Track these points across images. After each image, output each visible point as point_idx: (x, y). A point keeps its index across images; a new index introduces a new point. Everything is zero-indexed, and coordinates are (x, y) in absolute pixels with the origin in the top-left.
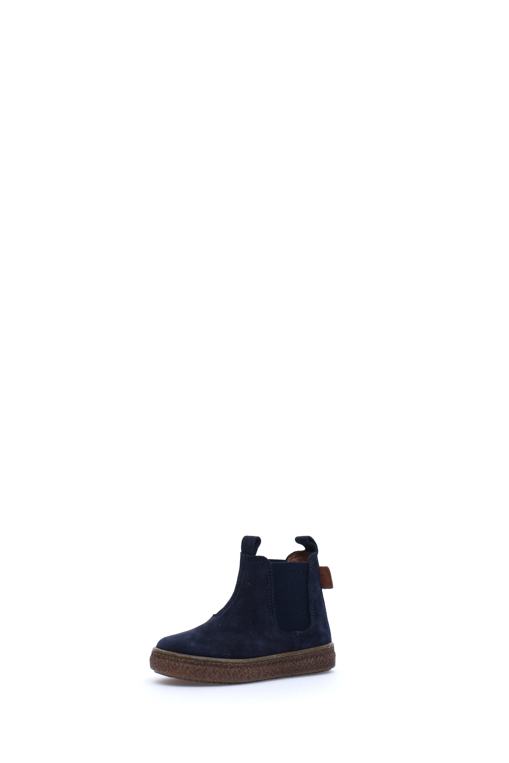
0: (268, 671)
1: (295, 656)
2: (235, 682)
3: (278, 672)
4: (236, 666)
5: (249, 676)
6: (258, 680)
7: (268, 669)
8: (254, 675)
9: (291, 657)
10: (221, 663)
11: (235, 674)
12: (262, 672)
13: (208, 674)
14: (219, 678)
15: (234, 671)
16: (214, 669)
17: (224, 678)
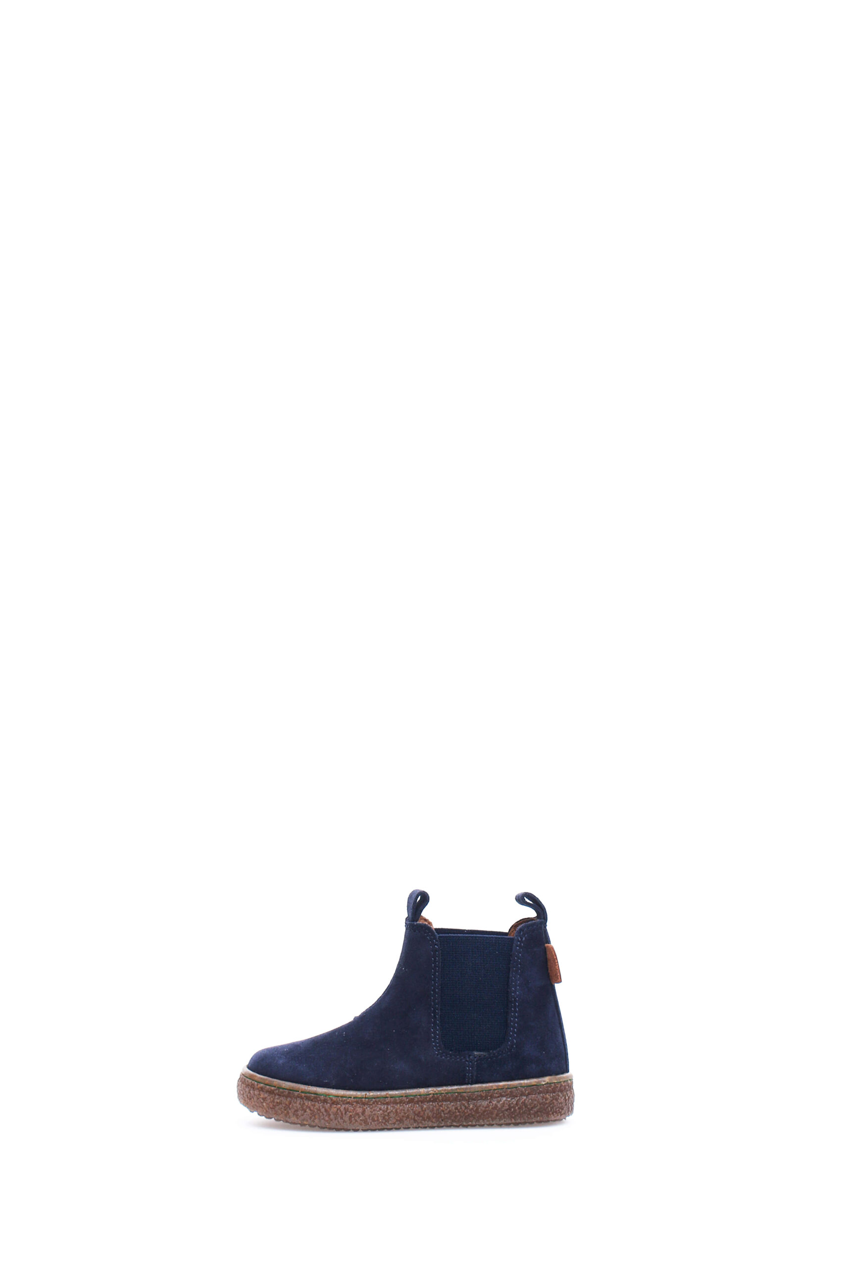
0: (405, 1114)
1: (465, 1092)
2: (339, 1127)
3: (429, 1118)
4: (342, 1101)
5: (366, 1119)
6: (386, 1127)
7: (406, 1111)
8: (376, 1119)
9: (456, 1094)
10: (315, 1095)
11: (338, 1114)
12: (392, 1115)
13: (293, 1110)
14: (311, 1118)
15: (338, 1110)
16: (304, 1104)
17: (319, 1119)
